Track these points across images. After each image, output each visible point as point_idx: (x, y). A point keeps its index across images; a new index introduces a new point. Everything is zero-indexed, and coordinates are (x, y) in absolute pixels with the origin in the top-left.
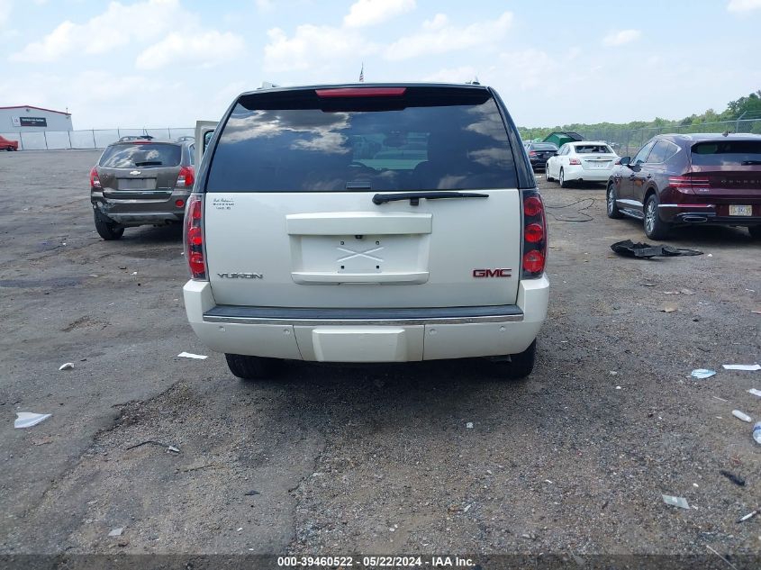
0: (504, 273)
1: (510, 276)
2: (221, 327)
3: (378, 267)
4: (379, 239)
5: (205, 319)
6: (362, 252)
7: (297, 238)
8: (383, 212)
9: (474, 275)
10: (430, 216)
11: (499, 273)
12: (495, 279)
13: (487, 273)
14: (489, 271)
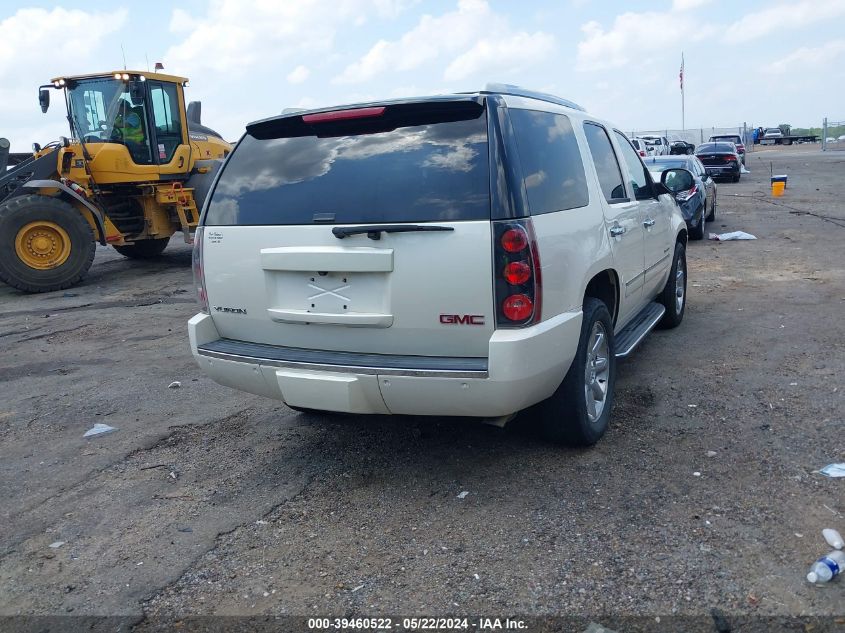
0: (475, 320)
1: (482, 323)
2: (210, 361)
3: (345, 307)
4: (345, 277)
5: (200, 352)
6: (330, 291)
7: (273, 273)
8: (346, 247)
9: (441, 321)
10: (390, 252)
11: (469, 320)
12: (466, 327)
13: (454, 319)
14: (457, 317)
